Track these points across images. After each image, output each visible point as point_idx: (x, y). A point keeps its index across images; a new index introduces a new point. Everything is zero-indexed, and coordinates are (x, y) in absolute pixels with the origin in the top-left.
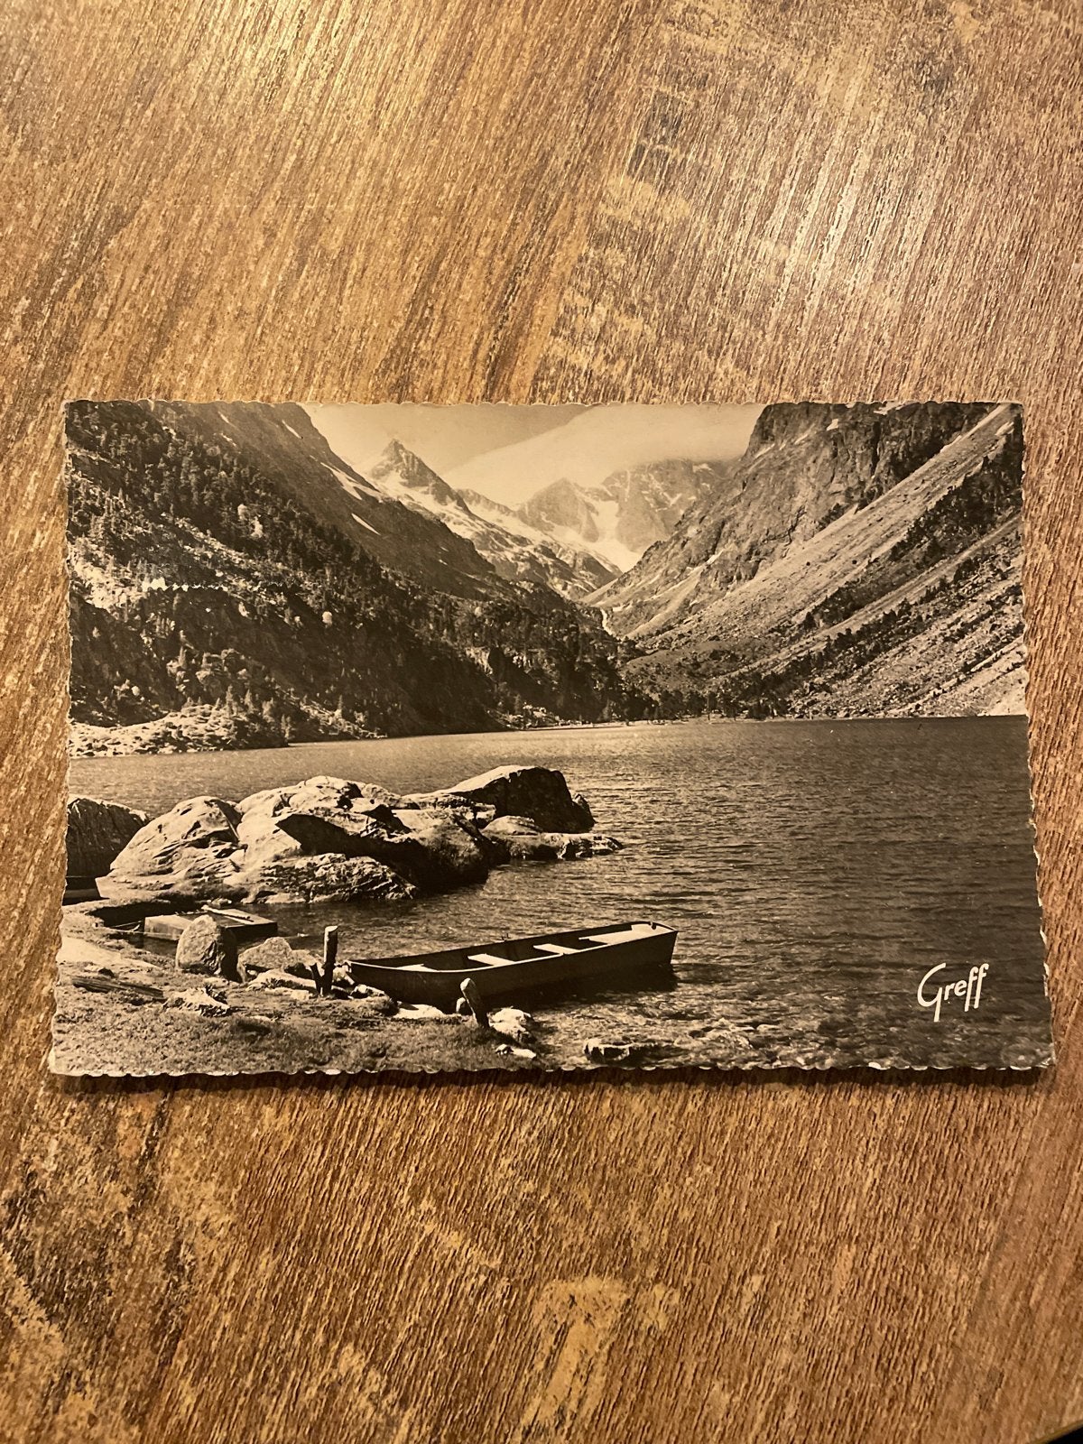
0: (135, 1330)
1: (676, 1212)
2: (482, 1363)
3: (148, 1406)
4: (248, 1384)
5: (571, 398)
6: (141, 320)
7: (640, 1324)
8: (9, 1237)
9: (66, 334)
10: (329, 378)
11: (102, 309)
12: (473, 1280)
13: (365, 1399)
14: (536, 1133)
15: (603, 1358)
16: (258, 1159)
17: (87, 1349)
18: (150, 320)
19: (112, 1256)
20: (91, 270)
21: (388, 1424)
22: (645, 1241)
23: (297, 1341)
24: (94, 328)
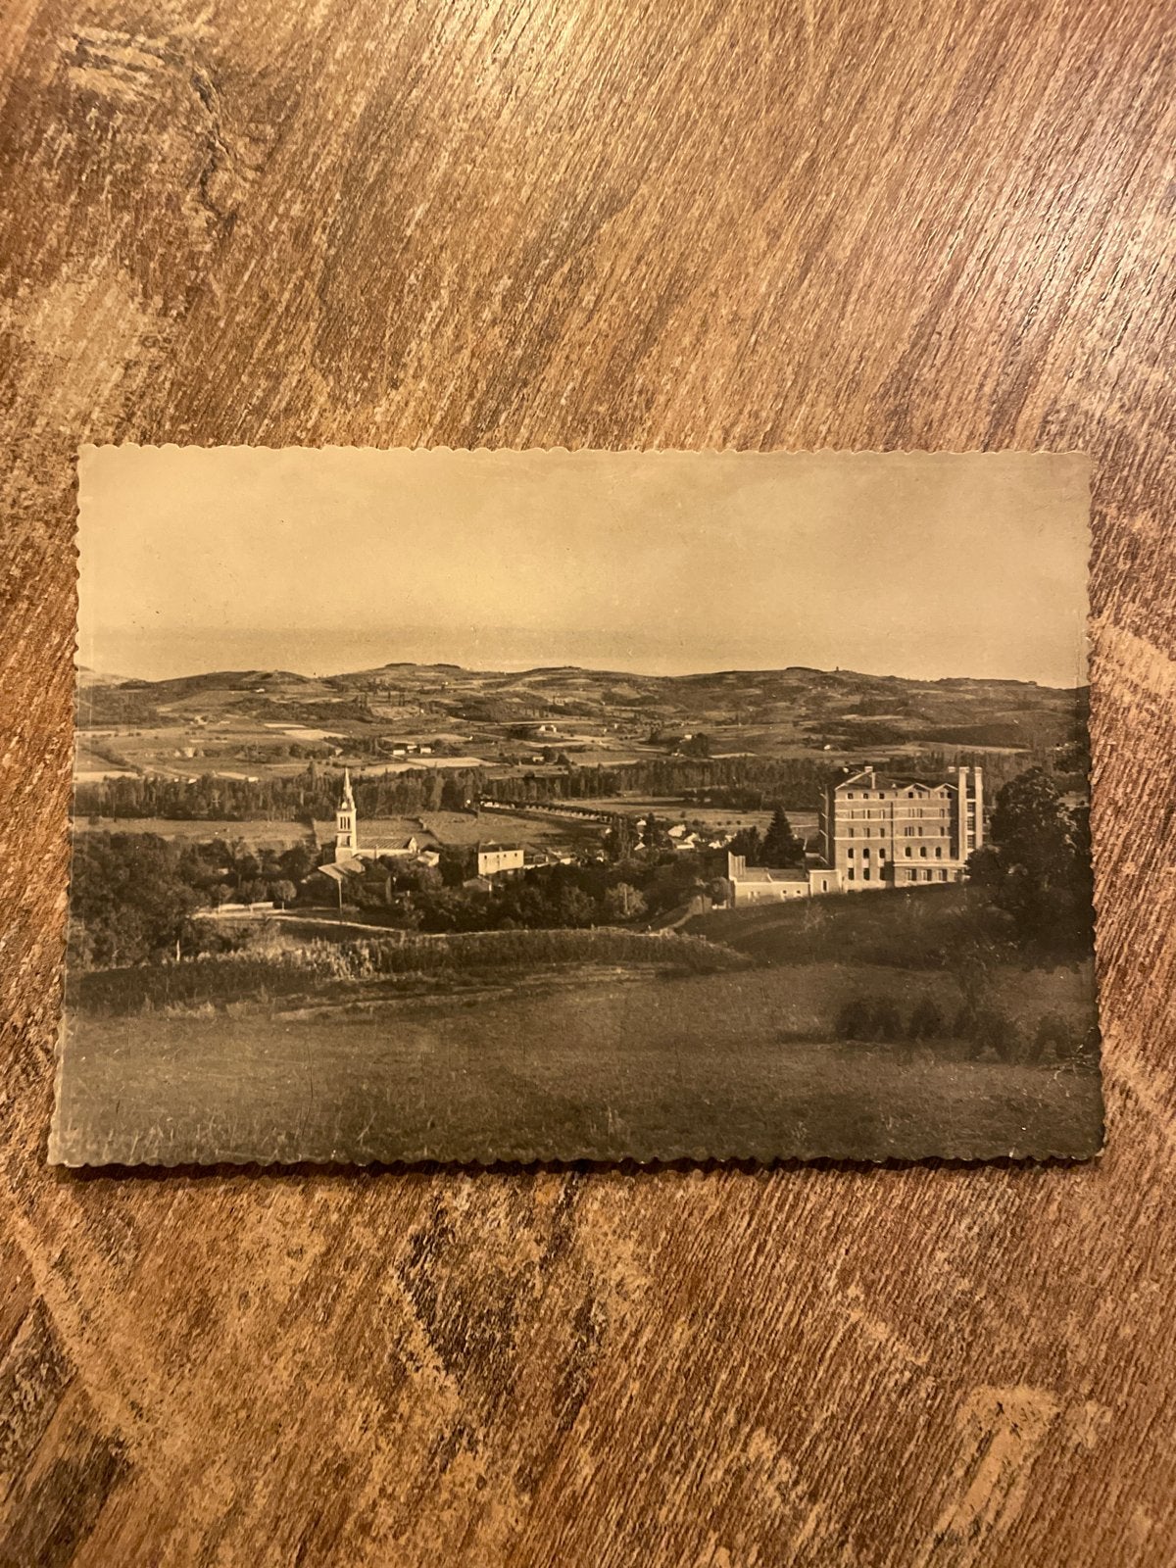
0: (536, 1389)
1: (1117, 1328)
2: (899, 1464)
3: (541, 1473)
4: (651, 1459)
5: (1081, 445)
6: (628, 314)
7: (1069, 1439)
8: (412, 1276)
9: (548, 321)
10: (822, 397)
11: (589, 299)
12: (897, 1376)
13: (772, 1488)
14: (976, 1229)
15: (1027, 1471)
16: (681, 1222)
17: (483, 1405)
18: (638, 316)
19: (519, 1308)
20: (580, 254)
21: (794, 1517)
22: (1082, 1355)
23: (706, 1420)
24: (577, 318)
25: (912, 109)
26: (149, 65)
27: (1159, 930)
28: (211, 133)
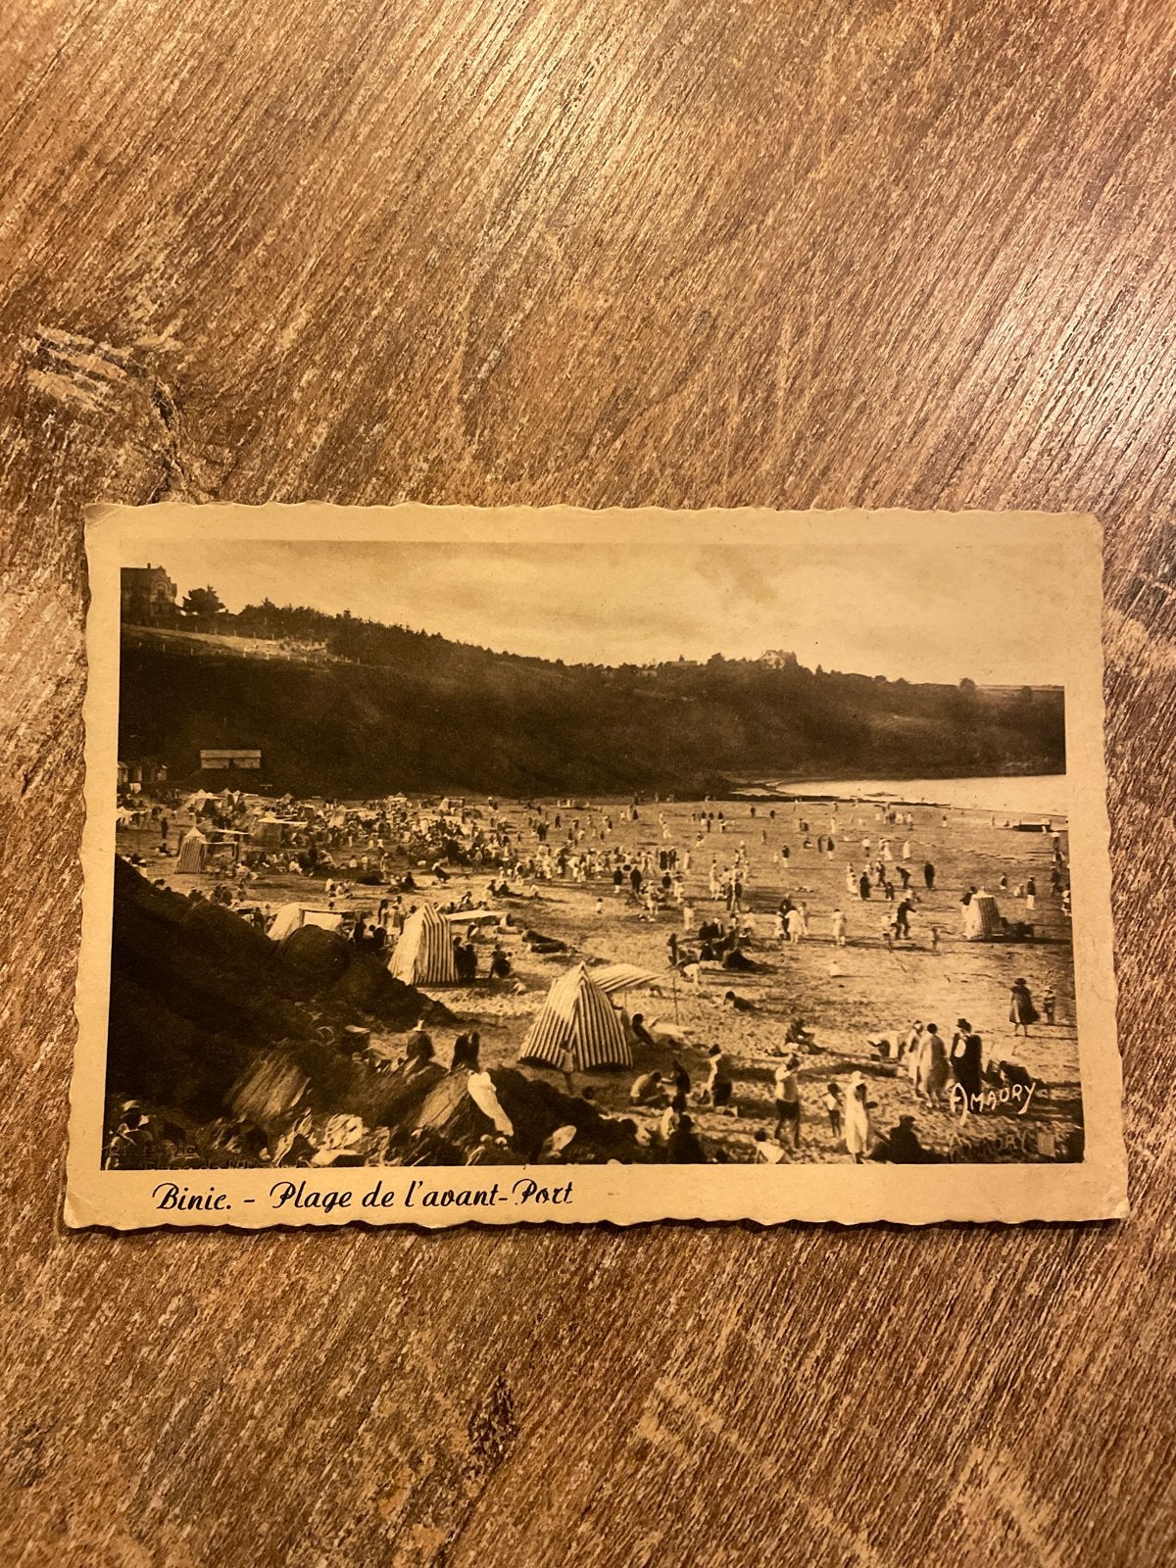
25: (876, 483)
26: (111, 375)
27: (1058, 1356)
28: (168, 451)
